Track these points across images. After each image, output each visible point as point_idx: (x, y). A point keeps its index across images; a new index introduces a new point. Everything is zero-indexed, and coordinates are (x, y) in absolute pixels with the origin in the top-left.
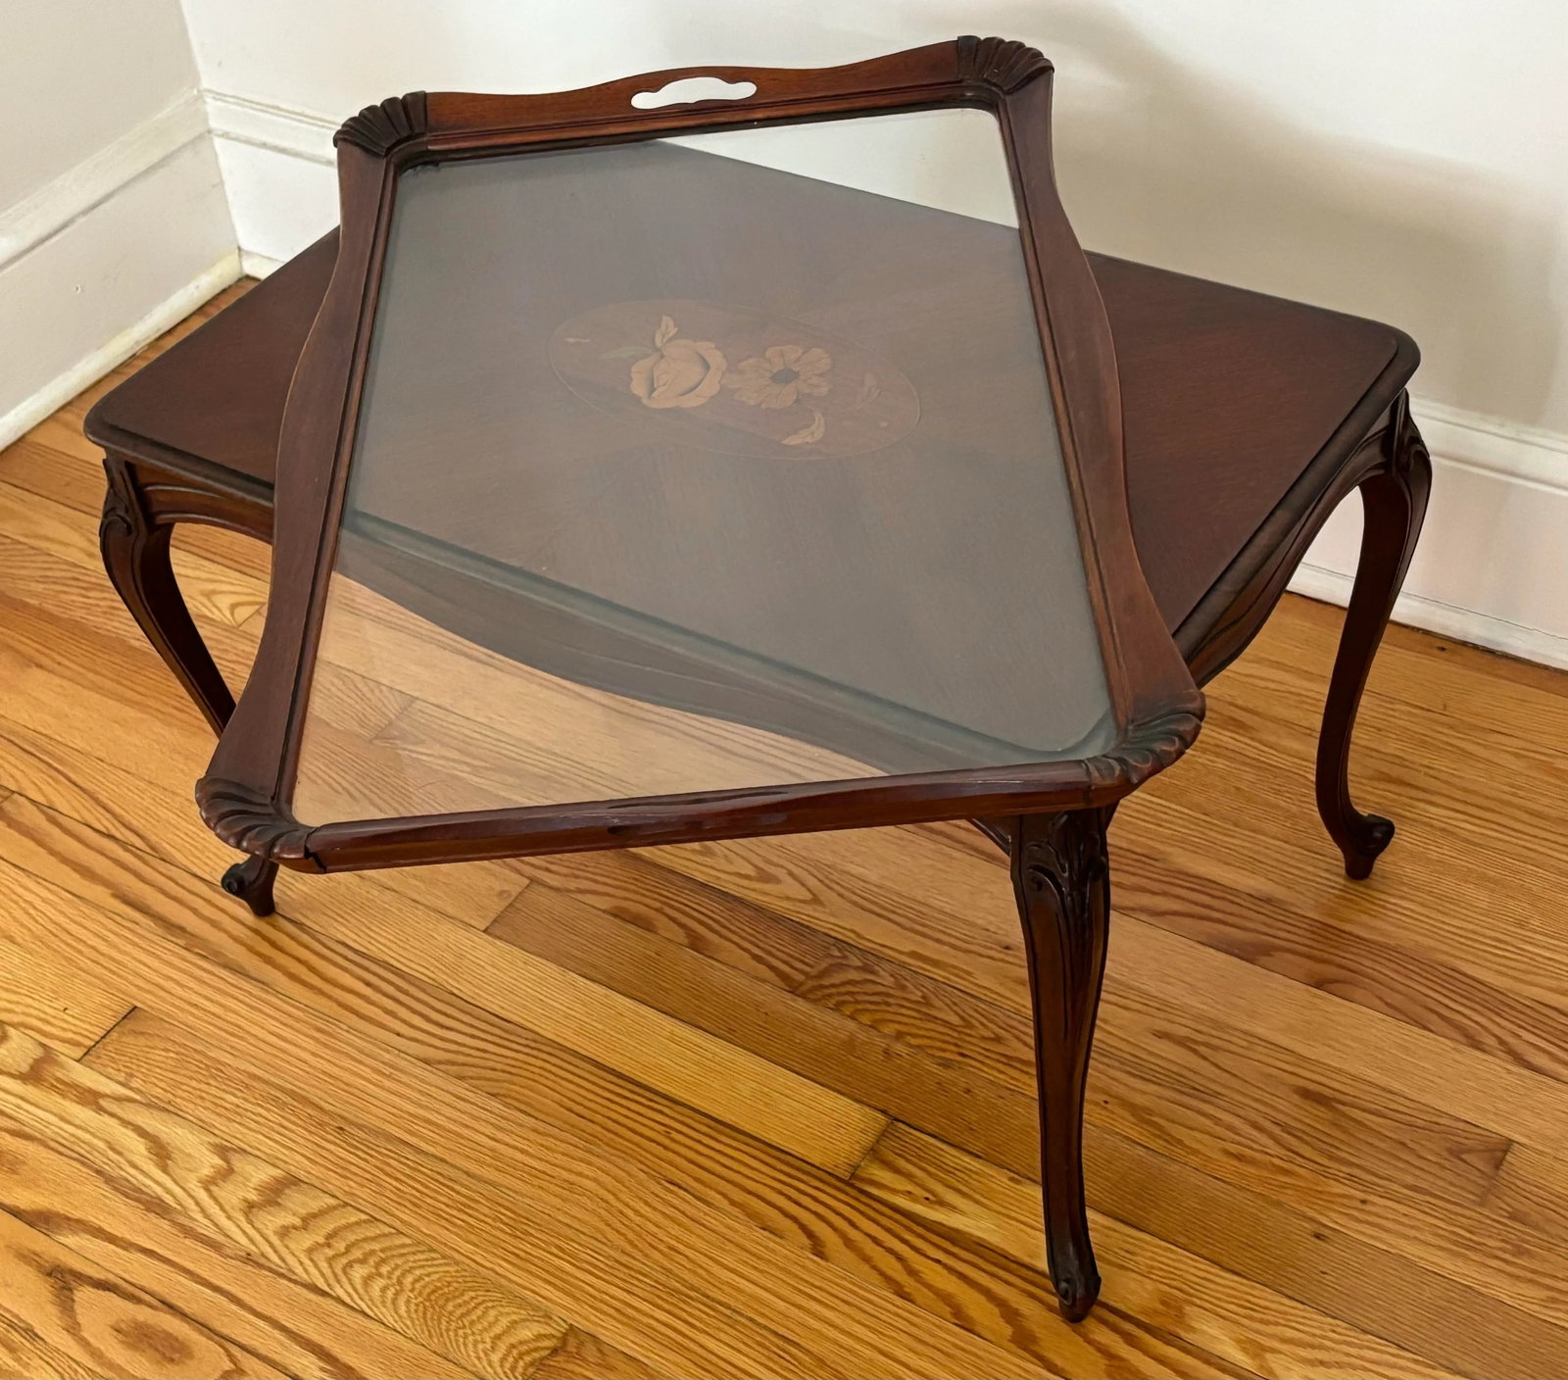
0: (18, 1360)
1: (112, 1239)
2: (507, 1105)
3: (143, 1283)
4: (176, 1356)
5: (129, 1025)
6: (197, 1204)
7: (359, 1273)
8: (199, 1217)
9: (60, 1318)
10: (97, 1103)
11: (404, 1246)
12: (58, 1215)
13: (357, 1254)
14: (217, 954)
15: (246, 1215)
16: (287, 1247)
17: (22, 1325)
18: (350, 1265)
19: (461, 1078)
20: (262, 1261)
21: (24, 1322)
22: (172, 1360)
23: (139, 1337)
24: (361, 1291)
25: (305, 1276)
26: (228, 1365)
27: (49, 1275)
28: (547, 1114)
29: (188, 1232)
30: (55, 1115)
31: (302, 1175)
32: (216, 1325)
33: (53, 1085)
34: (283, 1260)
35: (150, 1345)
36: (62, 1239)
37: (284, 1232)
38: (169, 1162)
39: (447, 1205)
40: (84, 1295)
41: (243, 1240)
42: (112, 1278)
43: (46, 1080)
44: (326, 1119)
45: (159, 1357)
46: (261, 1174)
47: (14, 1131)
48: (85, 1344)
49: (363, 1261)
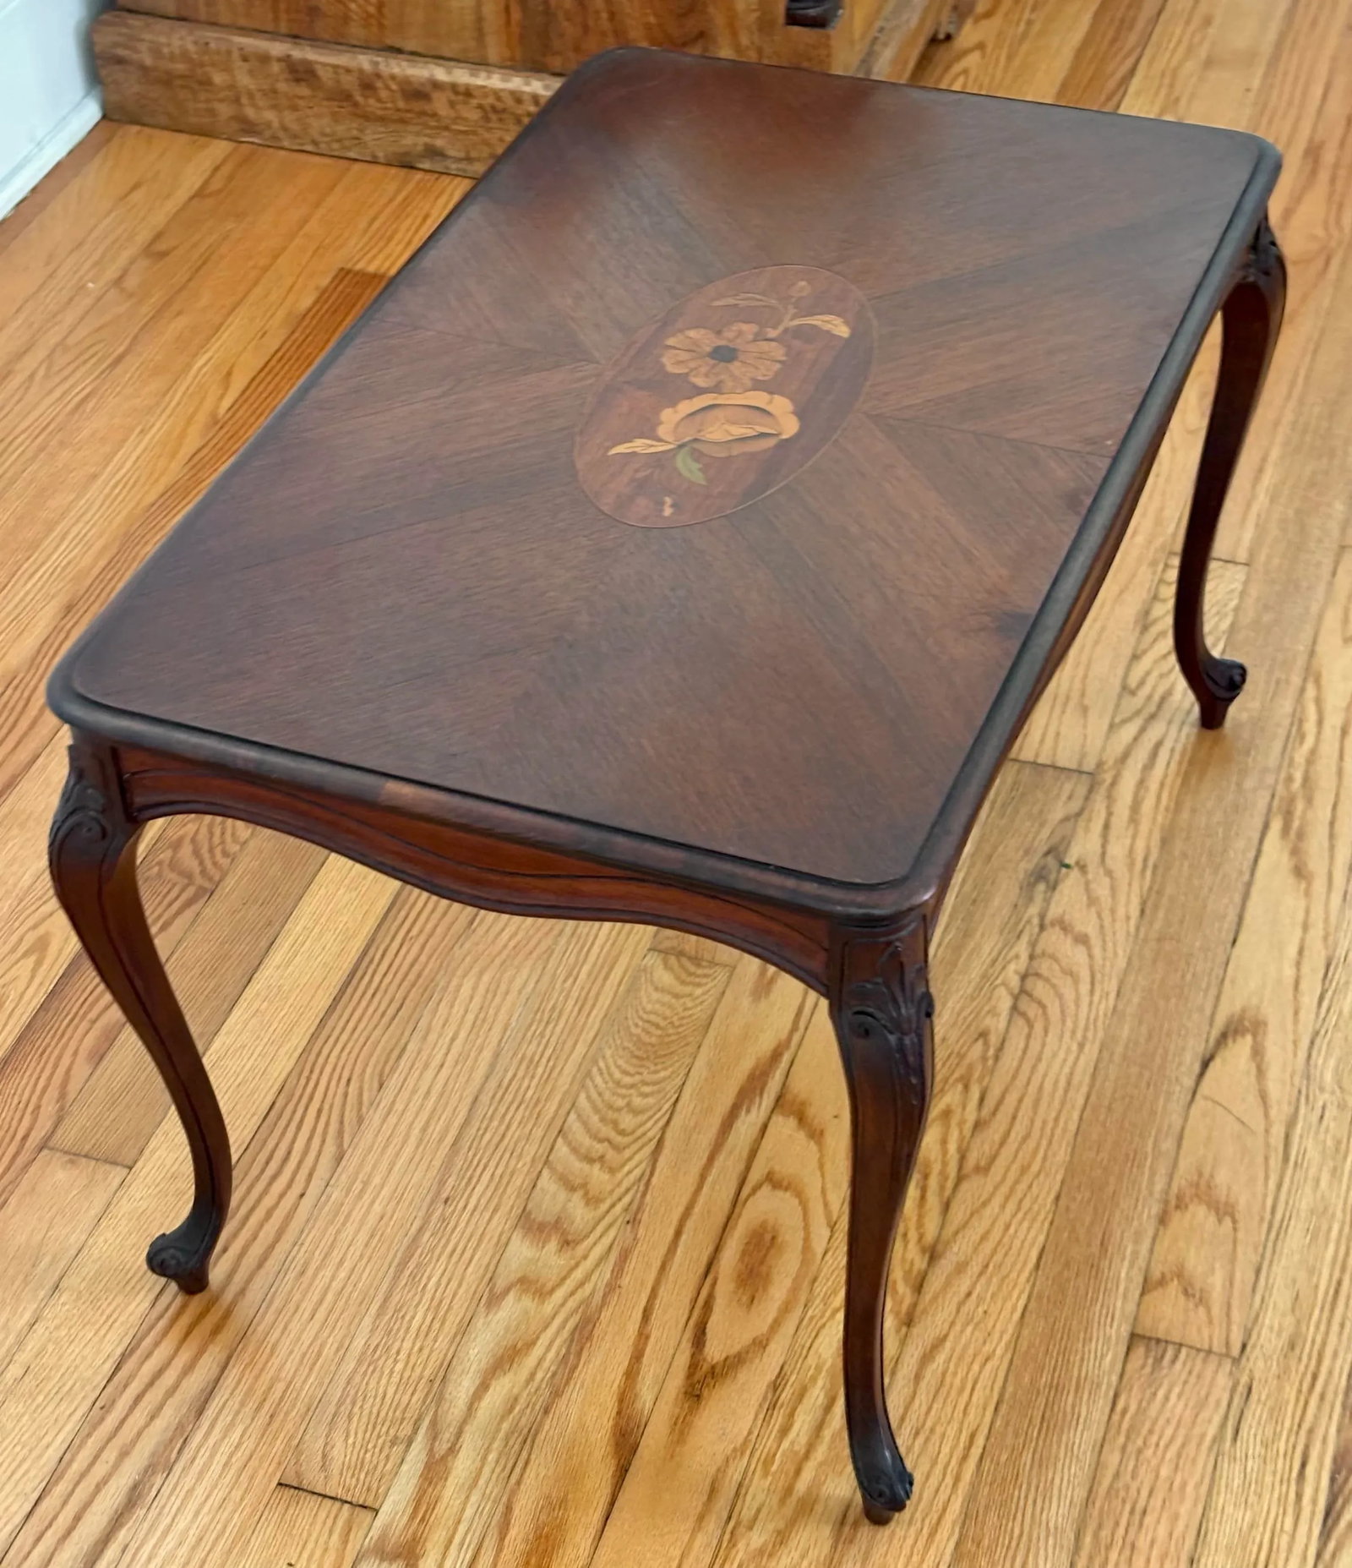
0: (814, 1379)
1: (637, 1356)
2: (393, 1070)
3: (687, 1302)
4: (768, 1237)
5: (313, 1477)
6: (572, 1293)
7: (627, 1121)
8: (588, 1288)
9: (751, 1363)
10: (444, 1458)
11: (589, 1097)
12: (616, 1425)
13: (606, 1131)
14: (180, 1427)
15: (578, 1242)
16: (612, 1191)
17: (770, 1396)
18: (622, 1133)
19: (360, 1120)
20: (635, 1206)
21: (767, 1392)
22: (774, 1238)
23: (753, 1278)
24: (650, 1113)
25: (643, 1165)
26: (766, 1189)
27: (698, 1397)
28: (403, 1033)
29: (612, 1287)
30: (468, 1497)
31: (517, 1211)
32: (720, 1219)
33: (423, 1519)
34: (628, 1190)
35: (762, 1263)
36: (648, 1405)
37: (591, 1201)
38: (519, 1346)
39: (533, 1077)
40: (715, 1351)
41: (612, 1233)
42: (689, 1334)
43: (414, 1534)
44: (434, 1219)
45: (773, 1252)
46: (521, 1251)
47: (500, 1533)
48: (776, 1324)
49: (615, 1124)
